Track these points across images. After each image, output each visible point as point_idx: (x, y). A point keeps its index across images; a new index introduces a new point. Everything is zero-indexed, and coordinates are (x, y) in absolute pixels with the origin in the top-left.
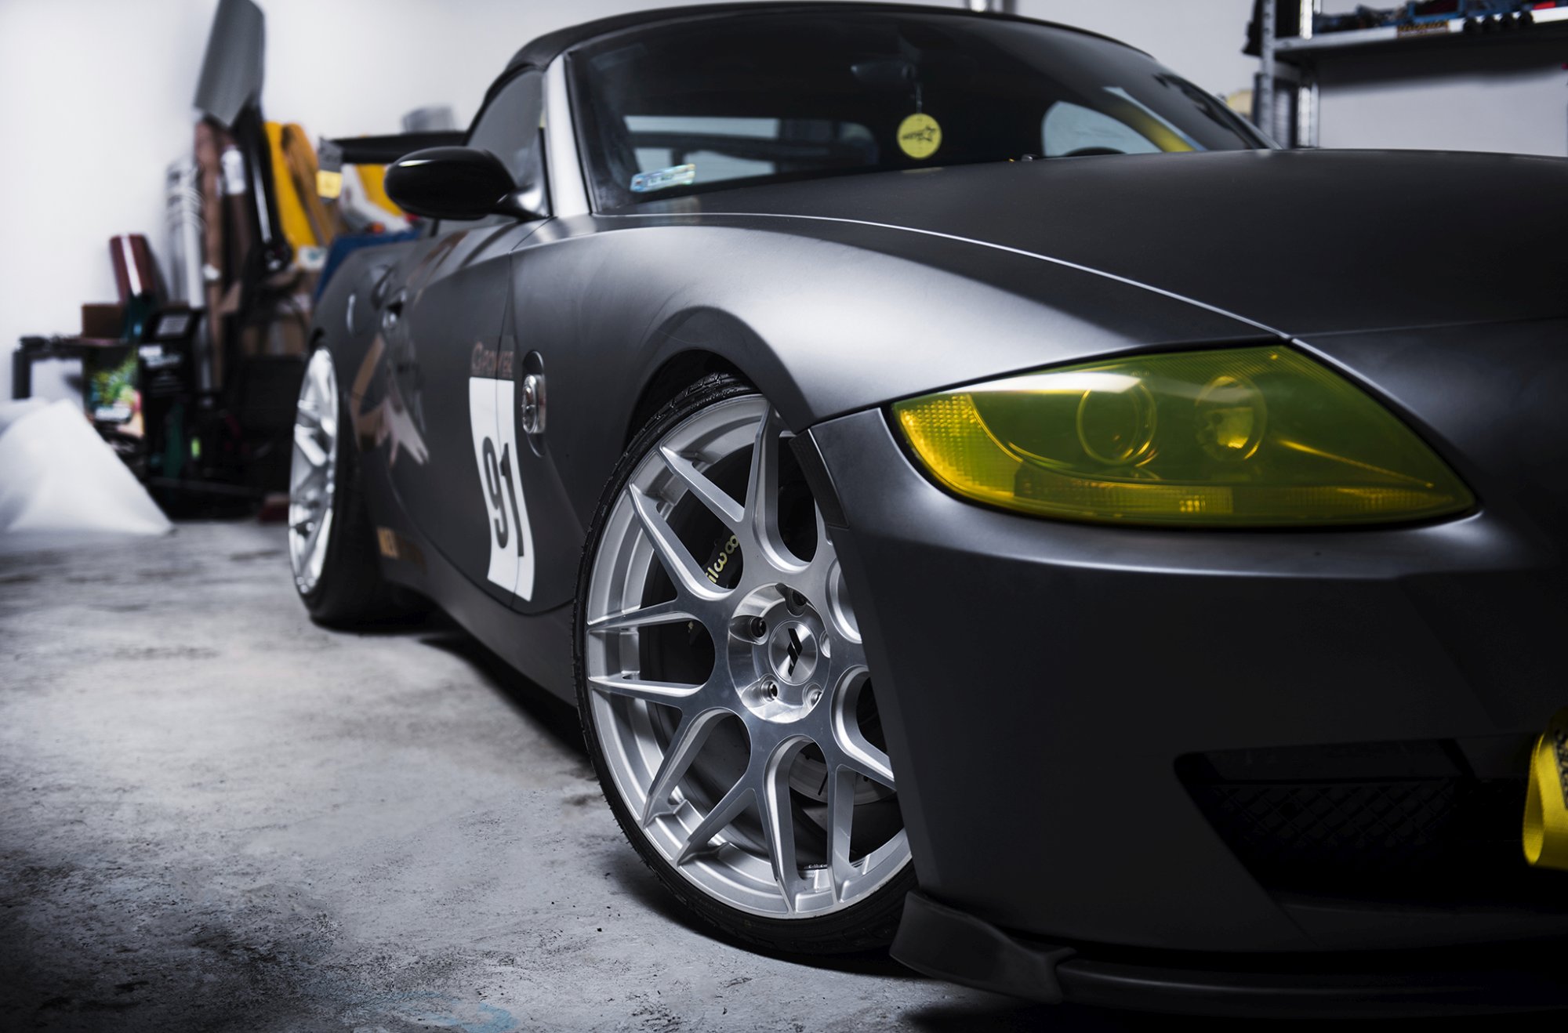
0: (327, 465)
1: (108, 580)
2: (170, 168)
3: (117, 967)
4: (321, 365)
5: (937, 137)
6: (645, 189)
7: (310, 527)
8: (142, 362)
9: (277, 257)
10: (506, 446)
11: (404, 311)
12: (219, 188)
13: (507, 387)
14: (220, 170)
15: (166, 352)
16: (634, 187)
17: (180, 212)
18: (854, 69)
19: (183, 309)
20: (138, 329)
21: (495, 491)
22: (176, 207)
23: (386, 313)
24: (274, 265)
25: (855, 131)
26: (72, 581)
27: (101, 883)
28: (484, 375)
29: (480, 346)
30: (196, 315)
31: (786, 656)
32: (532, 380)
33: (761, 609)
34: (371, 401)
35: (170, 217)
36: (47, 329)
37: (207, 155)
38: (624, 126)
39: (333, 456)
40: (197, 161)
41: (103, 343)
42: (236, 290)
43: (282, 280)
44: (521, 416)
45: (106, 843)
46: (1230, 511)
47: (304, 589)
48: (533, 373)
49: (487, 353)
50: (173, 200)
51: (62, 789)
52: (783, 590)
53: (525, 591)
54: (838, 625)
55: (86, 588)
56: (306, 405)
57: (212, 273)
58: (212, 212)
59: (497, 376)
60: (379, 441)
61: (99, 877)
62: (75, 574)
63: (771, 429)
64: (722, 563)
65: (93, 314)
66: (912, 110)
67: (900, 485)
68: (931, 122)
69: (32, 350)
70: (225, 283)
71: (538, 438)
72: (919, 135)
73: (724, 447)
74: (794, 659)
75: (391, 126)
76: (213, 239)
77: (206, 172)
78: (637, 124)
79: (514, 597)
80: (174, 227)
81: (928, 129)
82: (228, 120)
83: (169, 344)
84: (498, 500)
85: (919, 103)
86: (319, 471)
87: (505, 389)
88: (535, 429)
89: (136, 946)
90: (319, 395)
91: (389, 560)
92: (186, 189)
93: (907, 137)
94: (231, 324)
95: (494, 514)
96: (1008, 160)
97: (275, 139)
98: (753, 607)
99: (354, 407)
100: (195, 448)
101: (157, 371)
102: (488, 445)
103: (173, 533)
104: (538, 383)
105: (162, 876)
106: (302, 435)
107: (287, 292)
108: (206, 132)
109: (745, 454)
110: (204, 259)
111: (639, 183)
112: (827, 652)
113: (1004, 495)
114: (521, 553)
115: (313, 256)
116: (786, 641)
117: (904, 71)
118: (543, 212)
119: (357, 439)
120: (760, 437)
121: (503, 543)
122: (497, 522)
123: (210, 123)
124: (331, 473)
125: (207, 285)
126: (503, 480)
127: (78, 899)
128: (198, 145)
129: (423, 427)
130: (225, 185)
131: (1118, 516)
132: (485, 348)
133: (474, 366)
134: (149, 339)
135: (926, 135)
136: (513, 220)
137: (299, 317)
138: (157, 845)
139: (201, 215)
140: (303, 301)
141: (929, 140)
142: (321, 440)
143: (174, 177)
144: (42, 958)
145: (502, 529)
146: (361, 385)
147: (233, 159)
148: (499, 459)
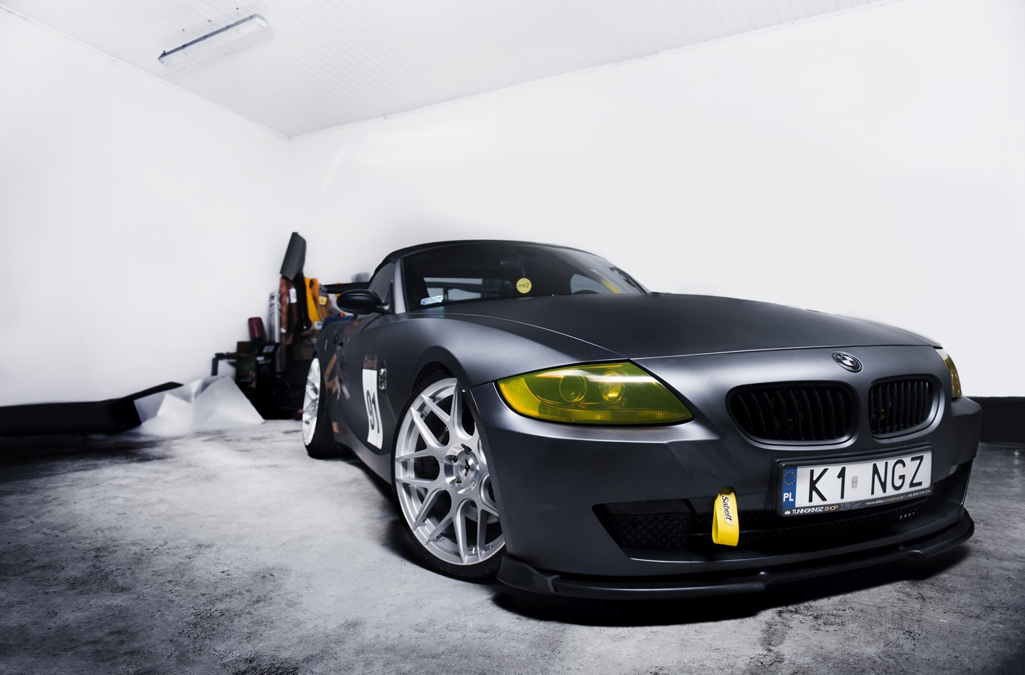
0: (316, 399)
1: (239, 440)
2: (271, 294)
3: (224, 580)
4: (315, 364)
5: (530, 286)
6: (426, 304)
7: (310, 421)
8: (257, 361)
9: (306, 325)
10: (374, 394)
11: (344, 346)
12: (288, 301)
13: (375, 373)
14: (288, 295)
15: (265, 359)
16: (422, 303)
17: (274, 309)
18: (502, 263)
19: (272, 343)
20: (256, 352)
21: (370, 409)
22: (272, 307)
23: (338, 346)
24: (305, 327)
25: (508, 282)
26: (227, 441)
27: (223, 550)
28: (367, 368)
29: (366, 358)
30: (277, 345)
31: (464, 469)
32: (382, 371)
33: (456, 453)
34: (331, 377)
35: (270, 311)
36: (224, 350)
37: (284, 290)
38: (424, 280)
39: (318, 396)
40: (280, 292)
41: (244, 355)
42: (291, 336)
43: (306, 333)
44: (379, 384)
45: (226, 536)
46: (611, 419)
47: (307, 444)
48: (383, 368)
49: (368, 361)
50: (271, 305)
51: (213, 516)
52: (463, 446)
53: (380, 446)
54: (481, 457)
55: (231, 443)
56: (310, 378)
57: (284, 331)
58: (285, 309)
59: (372, 369)
60: (334, 391)
61: (222, 548)
62: (228, 438)
63: (459, 389)
64: (443, 436)
65: (240, 345)
66: (522, 277)
67: (500, 409)
68: (528, 281)
69: (219, 357)
70: (288, 334)
71: (384, 390)
72: (524, 285)
73: (444, 395)
74: (467, 471)
75: (347, 279)
76: (284, 319)
77: (283, 294)
78: (427, 280)
79: (375, 448)
80: (271, 315)
81: (527, 283)
82: (292, 278)
83: (267, 356)
84: (371, 413)
85: (524, 275)
86: (313, 401)
87: (374, 373)
88: (383, 388)
89: (232, 573)
90: (314, 374)
91: (336, 433)
92: (276, 301)
93: (519, 286)
94: (289, 348)
95: (370, 417)
96: (551, 295)
97: (308, 284)
98: (453, 452)
99: (326, 378)
100: (274, 392)
101: (263, 365)
102: (368, 393)
103: (264, 423)
104: (384, 372)
105: (244, 548)
106: (309, 388)
107: (308, 337)
108: (284, 281)
109: (450, 398)
110: (281, 326)
111: (423, 302)
112: (478, 468)
113: (535, 413)
114: (378, 432)
115: (319, 324)
116: (464, 464)
117: (519, 264)
118: (391, 311)
119: (327, 390)
120: (455, 391)
121: (373, 428)
122: (371, 420)
123: (284, 277)
124: (318, 402)
125: (281, 334)
126: (373, 405)
127: (214, 556)
128: (281, 286)
129: (348, 387)
130: (290, 300)
131: (574, 420)
132: (368, 359)
133: (364, 365)
134: (260, 354)
135: (526, 285)
136: (381, 314)
137: (313, 345)
138: (244, 537)
139: (281, 310)
140: (314, 340)
141: (527, 287)
142: (315, 390)
143: (272, 297)
144: (199, 577)
145: (373, 423)
146: (328, 372)
147: (293, 291)
148: (372, 398)
